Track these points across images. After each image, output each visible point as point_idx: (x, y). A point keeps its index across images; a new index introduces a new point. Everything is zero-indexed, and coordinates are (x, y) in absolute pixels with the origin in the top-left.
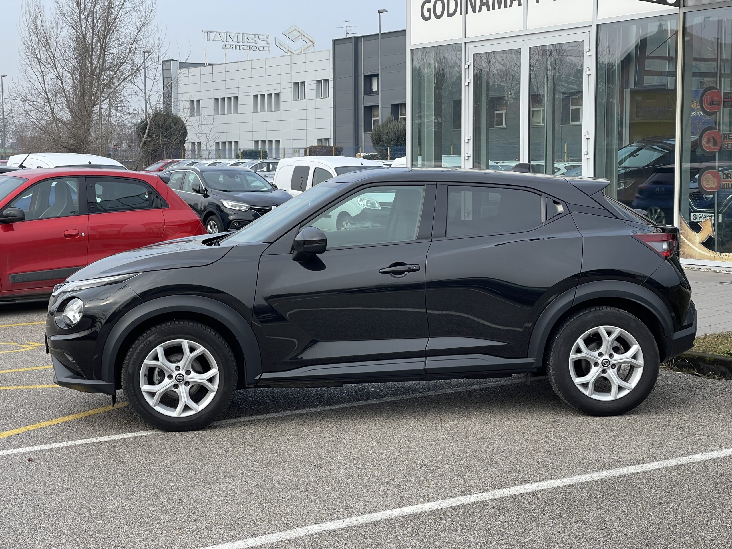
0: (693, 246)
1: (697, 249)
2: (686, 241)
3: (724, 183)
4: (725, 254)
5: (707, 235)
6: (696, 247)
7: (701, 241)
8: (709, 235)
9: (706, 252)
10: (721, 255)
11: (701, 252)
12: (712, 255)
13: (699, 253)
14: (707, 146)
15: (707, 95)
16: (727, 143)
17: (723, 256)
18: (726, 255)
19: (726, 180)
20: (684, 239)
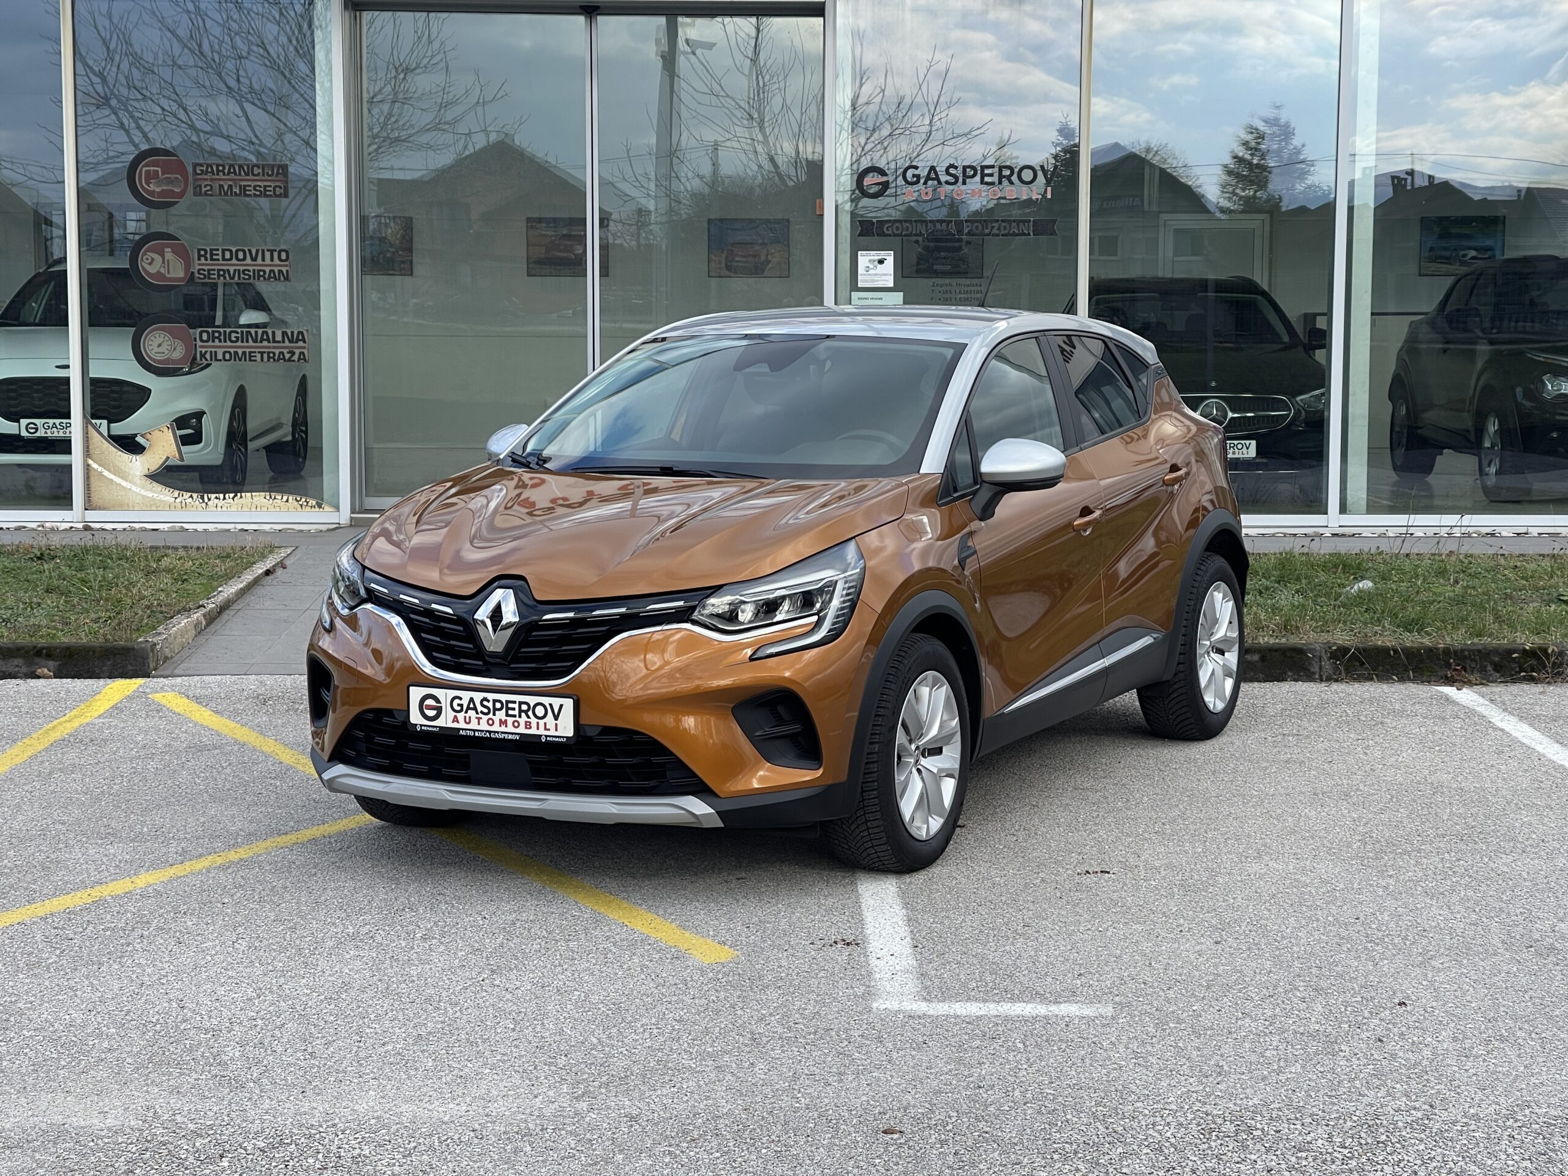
0: (124, 483)
1: (134, 488)
2: (106, 473)
3: (203, 350)
4: (213, 496)
5: (164, 458)
6: (135, 484)
7: (146, 472)
8: (168, 458)
9: (164, 495)
10: (202, 498)
11: (150, 494)
12: (178, 500)
13: (144, 497)
14: (152, 269)
15: (147, 165)
16: (206, 268)
17: (209, 499)
18: (216, 498)
19: (210, 343)
20: (100, 469)
